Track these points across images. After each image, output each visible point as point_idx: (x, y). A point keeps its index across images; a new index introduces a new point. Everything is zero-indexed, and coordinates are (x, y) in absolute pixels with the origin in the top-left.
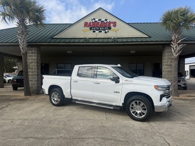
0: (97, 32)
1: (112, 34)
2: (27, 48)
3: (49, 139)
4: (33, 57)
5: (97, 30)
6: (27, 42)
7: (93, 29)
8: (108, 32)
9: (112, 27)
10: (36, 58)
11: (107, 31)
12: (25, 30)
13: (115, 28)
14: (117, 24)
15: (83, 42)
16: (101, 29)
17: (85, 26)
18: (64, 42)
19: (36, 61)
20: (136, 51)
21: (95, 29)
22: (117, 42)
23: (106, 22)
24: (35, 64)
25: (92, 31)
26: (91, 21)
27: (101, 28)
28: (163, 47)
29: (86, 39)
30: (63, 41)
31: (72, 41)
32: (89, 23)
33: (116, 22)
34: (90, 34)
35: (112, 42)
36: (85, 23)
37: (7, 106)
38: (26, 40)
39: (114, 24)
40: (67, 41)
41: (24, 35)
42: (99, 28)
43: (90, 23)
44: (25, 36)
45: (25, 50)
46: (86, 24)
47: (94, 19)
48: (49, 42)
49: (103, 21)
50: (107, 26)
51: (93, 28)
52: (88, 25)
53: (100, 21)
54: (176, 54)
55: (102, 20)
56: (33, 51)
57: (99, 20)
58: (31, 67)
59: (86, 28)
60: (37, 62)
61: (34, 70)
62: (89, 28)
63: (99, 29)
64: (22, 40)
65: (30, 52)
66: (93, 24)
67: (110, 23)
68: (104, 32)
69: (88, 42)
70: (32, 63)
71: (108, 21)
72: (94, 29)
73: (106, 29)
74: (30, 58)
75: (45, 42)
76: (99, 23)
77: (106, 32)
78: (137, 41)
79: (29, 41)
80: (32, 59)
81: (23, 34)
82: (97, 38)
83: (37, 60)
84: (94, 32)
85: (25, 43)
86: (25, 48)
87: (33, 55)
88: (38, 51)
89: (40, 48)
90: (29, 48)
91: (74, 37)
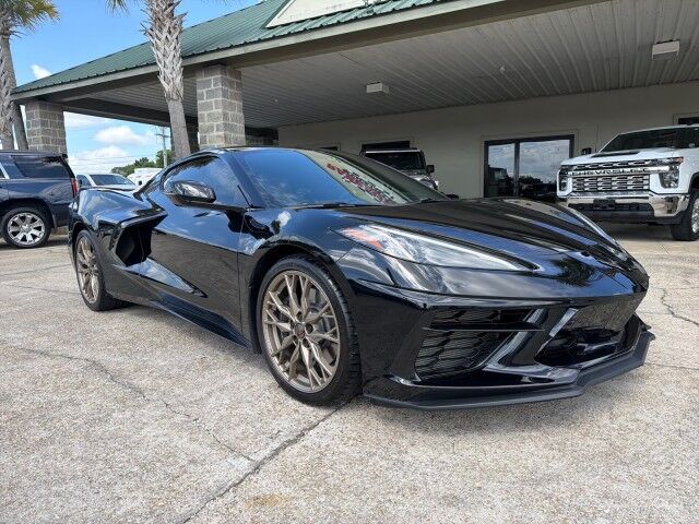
2: (180, 77)
4: (214, 110)
10: (220, 111)
12: (169, 10)
15: (357, 19)
19: (221, 122)
24: (219, 133)
38: (172, 47)
41: (165, 30)
56: (212, 87)
60: (227, 128)
64: (162, 50)
65: (204, 91)
70: (212, 128)
74: (206, 113)
75: (232, 46)
80: (209, 115)
81: (161, 30)
83: (226, 119)
85: (172, 56)
86: (171, 78)
87: (213, 100)
88: (231, 84)
89: (238, 75)
90: (200, 79)
91: (335, 7)
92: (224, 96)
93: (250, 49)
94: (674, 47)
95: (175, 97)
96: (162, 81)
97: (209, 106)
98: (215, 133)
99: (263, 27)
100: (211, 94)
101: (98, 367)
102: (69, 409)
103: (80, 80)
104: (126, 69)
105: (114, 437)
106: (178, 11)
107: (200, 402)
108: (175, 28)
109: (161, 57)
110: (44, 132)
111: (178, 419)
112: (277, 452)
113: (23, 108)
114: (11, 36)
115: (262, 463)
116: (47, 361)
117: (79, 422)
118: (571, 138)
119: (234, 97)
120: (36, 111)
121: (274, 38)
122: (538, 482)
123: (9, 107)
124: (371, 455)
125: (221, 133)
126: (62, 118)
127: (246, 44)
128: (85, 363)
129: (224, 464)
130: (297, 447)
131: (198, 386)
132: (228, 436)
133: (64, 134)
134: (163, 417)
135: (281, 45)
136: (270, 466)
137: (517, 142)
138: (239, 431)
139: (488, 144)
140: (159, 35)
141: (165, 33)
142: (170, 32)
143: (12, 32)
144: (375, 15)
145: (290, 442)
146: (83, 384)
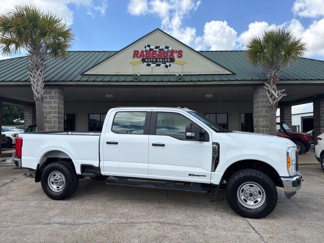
0: (153, 65)
1: (175, 69)
2: (43, 91)
3: (83, 224)
4: (53, 105)
5: (153, 63)
6: (44, 81)
7: (146, 62)
8: (170, 65)
9: (176, 59)
10: (57, 105)
11: (168, 64)
13: (181, 60)
14: (183, 54)
15: (132, 81)
16: (160, 62)
17: (134, 57)
18: (102, 81)
19: (57, 110)
20: (214, 94)
21: (151, 62)
22: (184, 81)
23: (166, 50)
24: (55, 115)
25: (146, 64)
26: (144, 49)
27: (160, 59)
28: (255, 89)
29: (136, 77)
30: (100, 79)
31: (114, 79)
32: (140, 52)
33: (181, 51)
34: (142, 69)
35: (176, 81)
36: (135, 51)
37: (12, 181)
38: (41, 78)
39: (179, 53)
40: (107, 79)
41: (39, 70)
42: (157, 59)
43: (142, 52)
44: (41, 71)
45: (40, 94)
46: (136, 54)
47: (149, 46)
48: (79, 81)
49: (162, 50)
50: (168, 56)
51: (146, 60)
52: (139, 55)
53: (158, 50)
54: (274, 101)
55: (160, 48)
56: (53, 95)
57: (157, 47)
58: (48, 119)
59: (136, 60)
60: (59, 113)
61: (53, 125)
62: (140, 60)
63: (157, 61)
64: (37, 79)
65: (48, 96)
66: (147, 54)
67: (173, 52)
68: (164, 65)
69: (139, 81)
70: (50, 113)
71: (170, 49)
72: (148, 62)
73: (168, 62)
74: (48, 106)
75: (71, 81)
76: (156, 51)
77: (167, 66)
78: (214, 81)
79: (47, 80)
80: (49, 107)
81: (37, 70)
82: (153, 75)
83: (59, 109)
84: (148, 65)
85: (41, 82)
86: (40, 91)
87: (53, 100)
88: (61, 94)
90: (46, 90)
91: (117, 73)
92: (59, 99)
96: (35, 92)
97: (51, 103)
98: (53, 115)
99: (82, 74)
100: (51, 97)
109: (36, 81)
125: (57, 115)
140: (36, 72)
141: (39, 72)
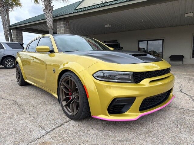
2: (52, 23)
4: (61, 32)
12: (49, 4)
38: (50, 15)
41: (48, 10)
56: (61, 25)
64: (47, 15)
74: (59, 33)
75: (66, 14)
85: (50, 17)
86: (50, 23)
87: (61, 29)
88: (66, 25)
89: (69, 22)
90: (58, 23)
91: (94, 4)
92: (64, 28)
93: (71, 15)
94: (191, 14)
95: (51, 28)
96: (47, 24)
97: (60, 31)
99: (75, 9)
100: (61, 27)
101: (16, 103)
102: (3, 115)
103: (26, 23)
104: (38, 20)
105: (12, 123)
106: (52, 5)
107: (39, 114)
108: (51, 9)
109: (47, 17)
110: (17, 37)
111: (31, 118)
112: (54, 129)
113: (12, 30)
114: (9, 11)
115: (49, 132)
116: (3, 101)
117: (4, 118)
118: (163, 40)
119: (67, 28)
120: (15, 31)
121: (77, 12)
122: (123, 141)
123: (8, 30)
124: (79, 131)
126: (22, 33)
127: (70, 14)
128: (13, 102)
129: (38, 132)
130: (60, 128)
131: (40, 109)
132: (43, 124)
133: (22, 38)
134: (27, 118)
135: (79, 14)
136: (51, 133)
137: (148, 41)
138: (46, 122)
139: (139, 41)
140: (47, 11)
141: (48, 11)
142: (49, 11)
143: (9, 10)
144: (105, 6)
145: (59, 126)
146: (10, 108)
